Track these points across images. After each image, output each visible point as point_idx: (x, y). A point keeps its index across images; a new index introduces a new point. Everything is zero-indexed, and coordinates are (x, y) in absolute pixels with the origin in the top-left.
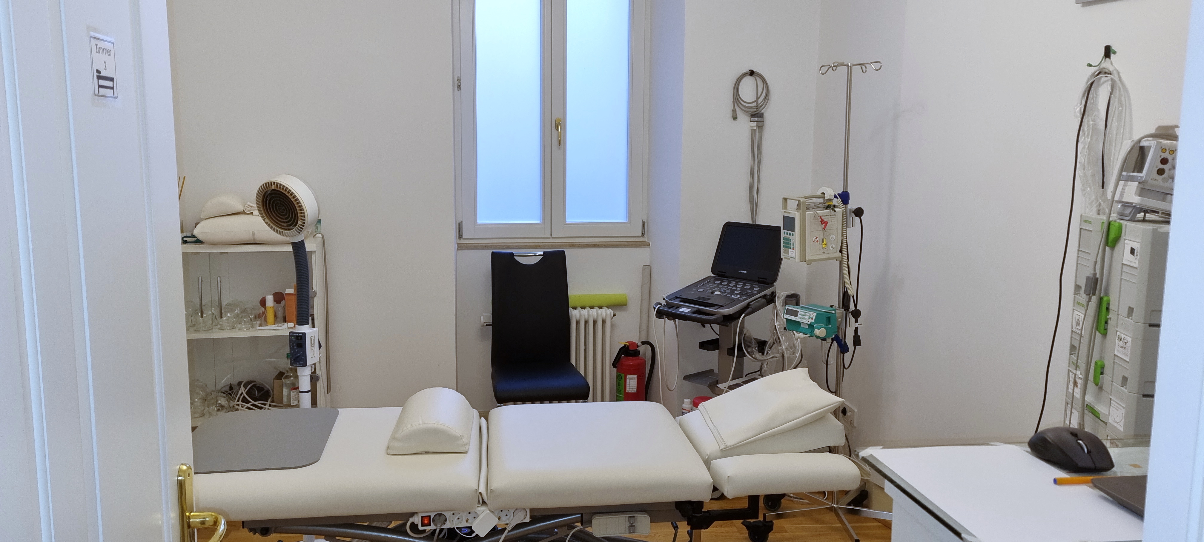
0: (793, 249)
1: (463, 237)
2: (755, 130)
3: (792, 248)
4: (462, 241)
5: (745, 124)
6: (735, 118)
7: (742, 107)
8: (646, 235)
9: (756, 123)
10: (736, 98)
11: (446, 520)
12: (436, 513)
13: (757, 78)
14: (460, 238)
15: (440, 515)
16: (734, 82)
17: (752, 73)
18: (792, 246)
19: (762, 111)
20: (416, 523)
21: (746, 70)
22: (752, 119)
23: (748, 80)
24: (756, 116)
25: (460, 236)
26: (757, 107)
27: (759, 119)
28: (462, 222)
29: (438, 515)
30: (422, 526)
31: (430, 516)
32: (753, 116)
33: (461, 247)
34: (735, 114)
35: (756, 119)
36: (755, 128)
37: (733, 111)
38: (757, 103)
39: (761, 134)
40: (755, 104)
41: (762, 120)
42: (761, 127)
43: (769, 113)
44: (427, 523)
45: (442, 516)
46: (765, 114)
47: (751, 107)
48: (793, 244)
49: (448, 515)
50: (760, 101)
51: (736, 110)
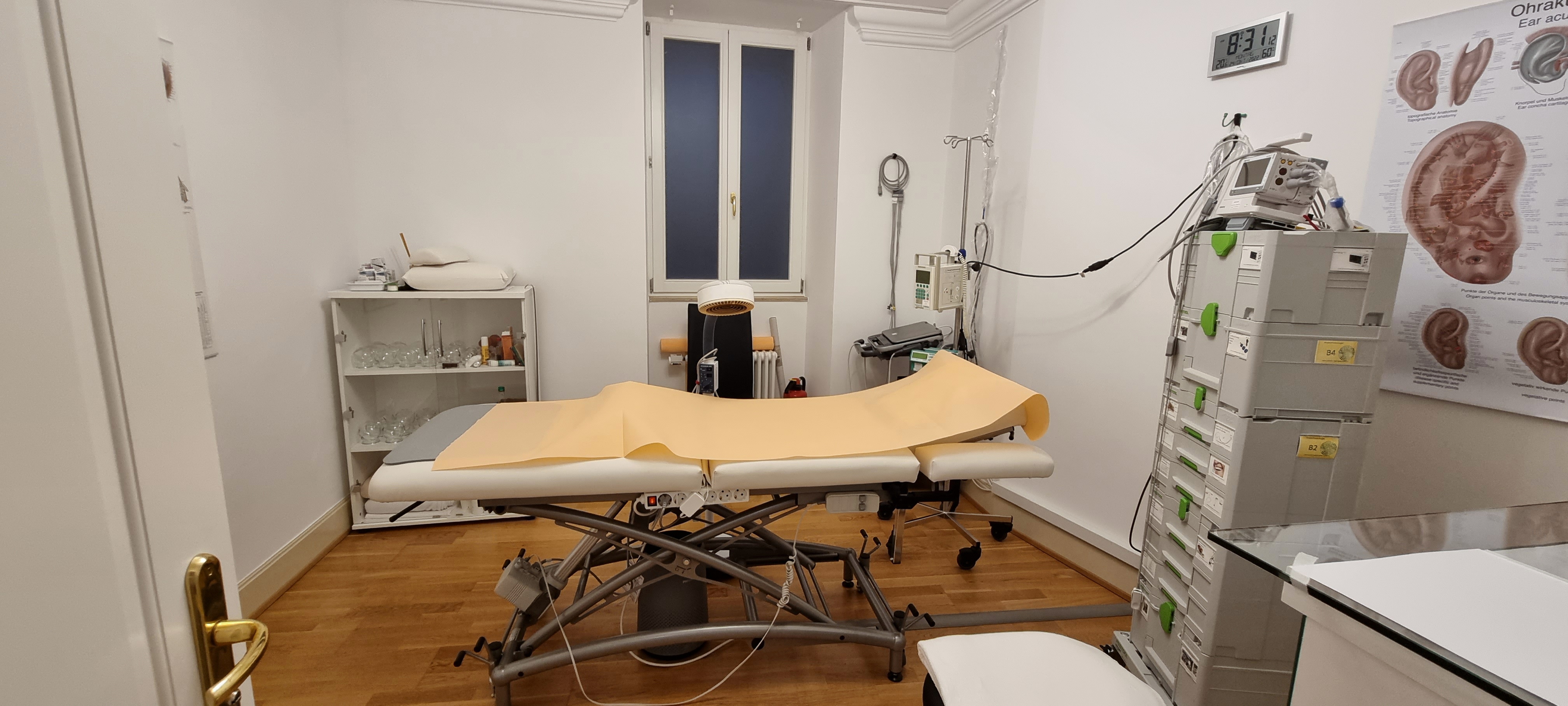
0: (928, 299)
1: (654, 291)
2: (896, 204)
3: (926, 298)
4: (653, 295)
5: (888, 199)
6: (880, 194)
7: (887, 185)
8: (804, 292)
9: (897, 198)
10: (882, 178)
11: (671, 500)
12: (662, 494)
13: (899, 161)
14: (651, 292)
15: (665, 495)
16: (881, 163)
17: (895, 156)
18: (926, 297)
19: (903, 188)
20: (642, 503)
21: (891, 154)
22: (894, 195)
23: (892, 163)
24: (897, 192)
25: (652, 291)
26: (898, 185)
27: (900, 195)
28: (653, 279)
29: (663, 496)
30: (649, 505)
31: (656, 497)
32: (895, 192)
33: (652, 300)
34: (880, 190)
35: (897, 195)
36: (896, 203)
37: (879, 187)
38: (898, 182)
39: (901, 208)
40: (896, 183)
41: (902, 196)
42: (901, 202)
43: (907, 191)
44: (653, 503)
45: (667, 497)
46: (904, 191)
47: (894, 185)
48: (928, 295)
49: (672, 495)
50: (900, 180)
51: (881, 187)
